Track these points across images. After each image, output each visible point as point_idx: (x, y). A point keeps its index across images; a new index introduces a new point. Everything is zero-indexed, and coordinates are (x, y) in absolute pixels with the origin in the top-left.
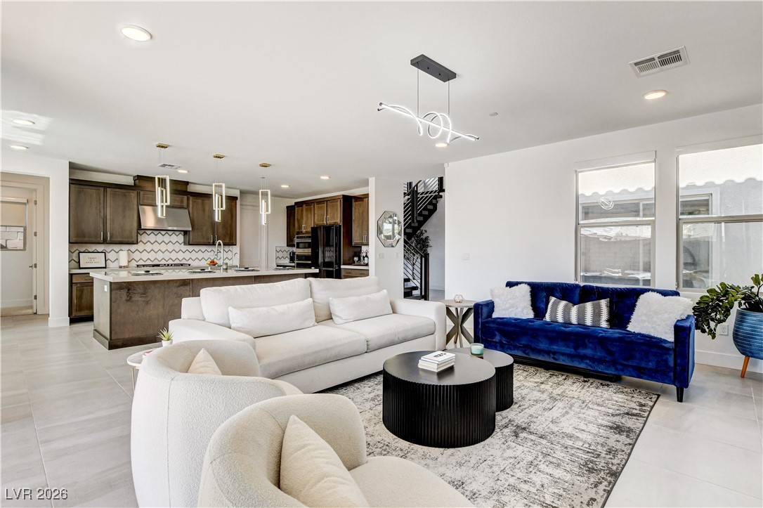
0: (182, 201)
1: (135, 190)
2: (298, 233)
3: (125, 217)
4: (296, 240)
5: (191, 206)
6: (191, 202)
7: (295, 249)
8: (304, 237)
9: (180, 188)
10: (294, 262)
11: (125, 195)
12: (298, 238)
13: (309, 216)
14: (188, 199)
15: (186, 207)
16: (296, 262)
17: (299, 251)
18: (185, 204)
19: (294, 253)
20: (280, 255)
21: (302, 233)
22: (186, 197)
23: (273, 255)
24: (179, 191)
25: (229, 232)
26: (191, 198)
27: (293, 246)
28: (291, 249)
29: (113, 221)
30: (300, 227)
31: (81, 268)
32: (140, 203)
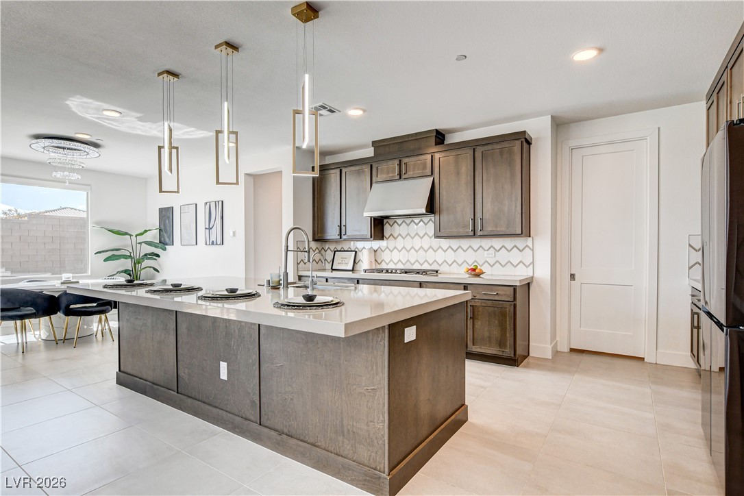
0: (424, 166)
1: (368, 163)
3: (359, 202)
5: (437, 170)
9: (423, 144)
11: (359, 173)
14: (433, 160)
15: (429, 173)
18: (429, 170)
22: (429, 156)
26: (437, 157)
29: (347, 210)
31: (333, 270)
32: (374, 180)
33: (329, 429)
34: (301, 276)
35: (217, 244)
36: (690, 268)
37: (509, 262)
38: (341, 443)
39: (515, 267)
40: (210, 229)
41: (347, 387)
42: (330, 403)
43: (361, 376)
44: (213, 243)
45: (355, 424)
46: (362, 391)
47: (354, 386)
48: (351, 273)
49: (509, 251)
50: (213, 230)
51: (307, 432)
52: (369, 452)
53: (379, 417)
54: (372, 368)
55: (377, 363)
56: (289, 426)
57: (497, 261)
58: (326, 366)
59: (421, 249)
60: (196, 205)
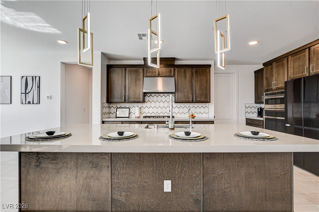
0: (170, 72)
1: (142, 67)
2: (267, 91)
3: (136, 85)
4: (265, 97)
5: (176, 74)
6: (176, 72)
7: (263, 106)
8: (275, 94)
9: (169, 63)
10: (262, 117)
11: (136, 71)
12: (266, 95)
13: (281, 71)
14: (174, 70)
15: (173, 76)
16: (264, 117)
17: (266, 107)
18: (172, 74)
19: (261, 109)
20: (249, 110)
21: (272, 90)
22: (173, 69)
23: (243, 110)
24: (168, 65)
25: (204, 93)
26: (176, 69)
27: (262, 103)
28: (259, 106)
29: (129, 88)
30: (269, 84)
31: (117, 117)
32: (145, 75)
33: (257, 200)
34: (104, 121)
35: (33, 103)
36: (245, 113)
37: (200, 112)
38: (265, 205)
39: (202, 114)
40: (26, 93)
41: (269, 176)
42: (258, 186)
43: (278, 169)
44: (29, 103)
45: (274, 193)
46: (278, 176)
47: (273, 175)
48: (128, 118)
49: (200, 108)
50: (30, 95)
51: (241, 206)
52: (282, 204)
53: (287, 186)
54: (284, 164)
55: (286, 161)
56: (228, 206)
57: (196, 112)
58: (255, 167)
59: (164, 107)
60: (11, 77)
